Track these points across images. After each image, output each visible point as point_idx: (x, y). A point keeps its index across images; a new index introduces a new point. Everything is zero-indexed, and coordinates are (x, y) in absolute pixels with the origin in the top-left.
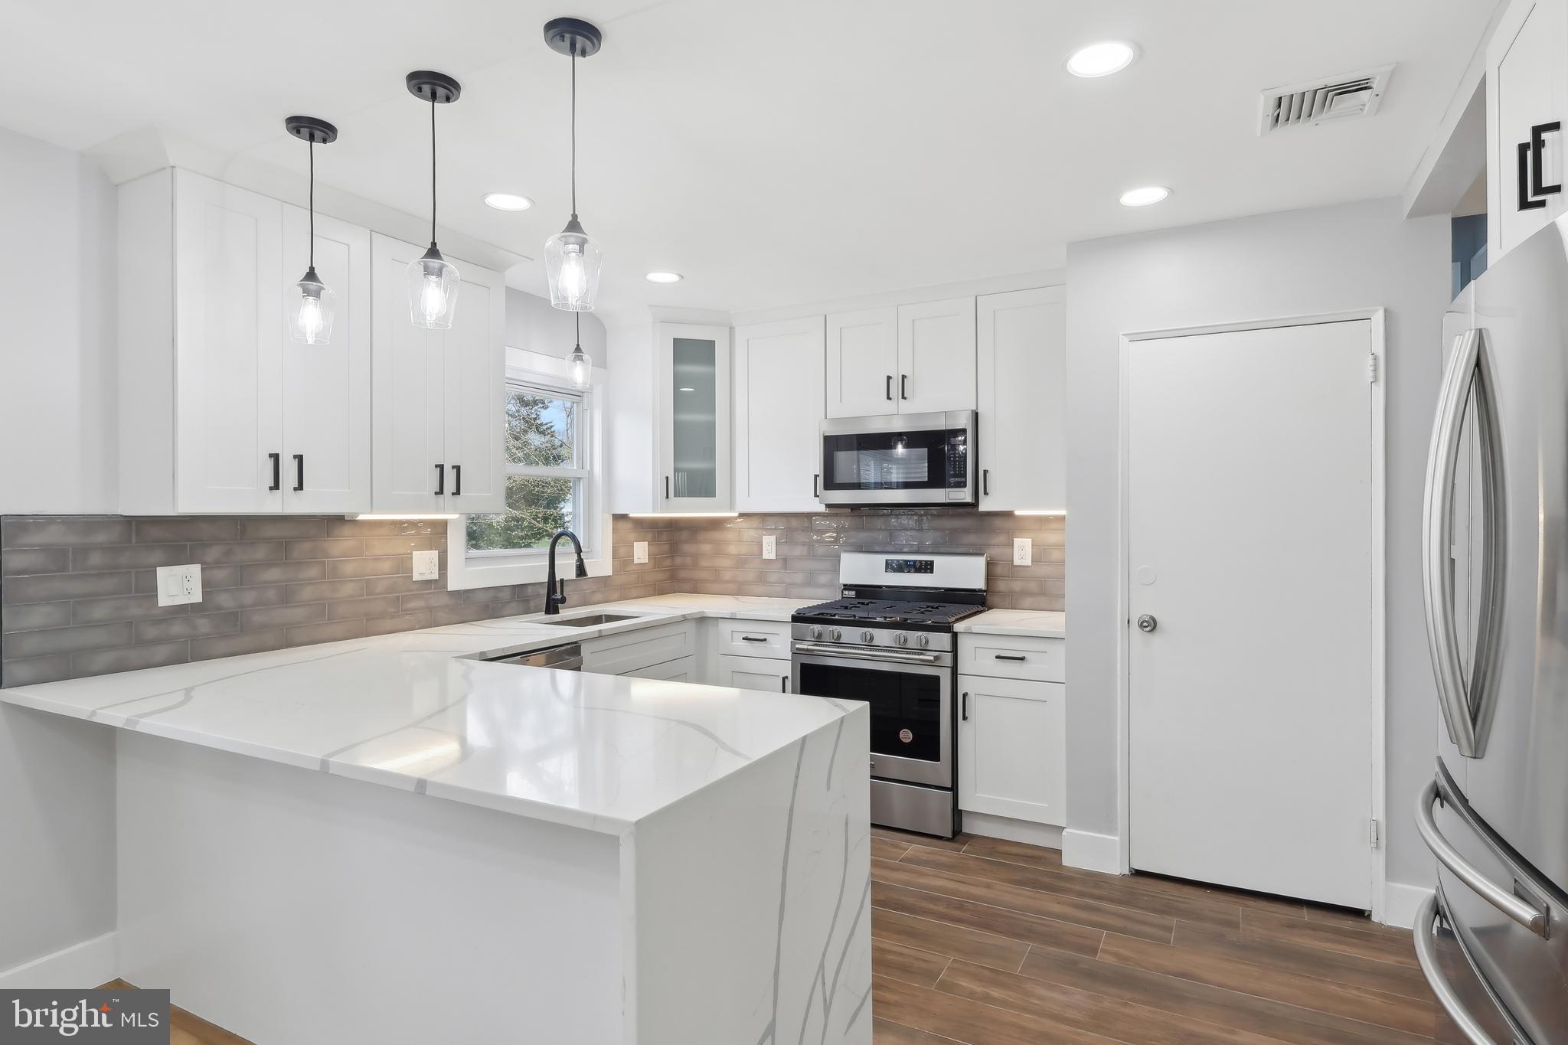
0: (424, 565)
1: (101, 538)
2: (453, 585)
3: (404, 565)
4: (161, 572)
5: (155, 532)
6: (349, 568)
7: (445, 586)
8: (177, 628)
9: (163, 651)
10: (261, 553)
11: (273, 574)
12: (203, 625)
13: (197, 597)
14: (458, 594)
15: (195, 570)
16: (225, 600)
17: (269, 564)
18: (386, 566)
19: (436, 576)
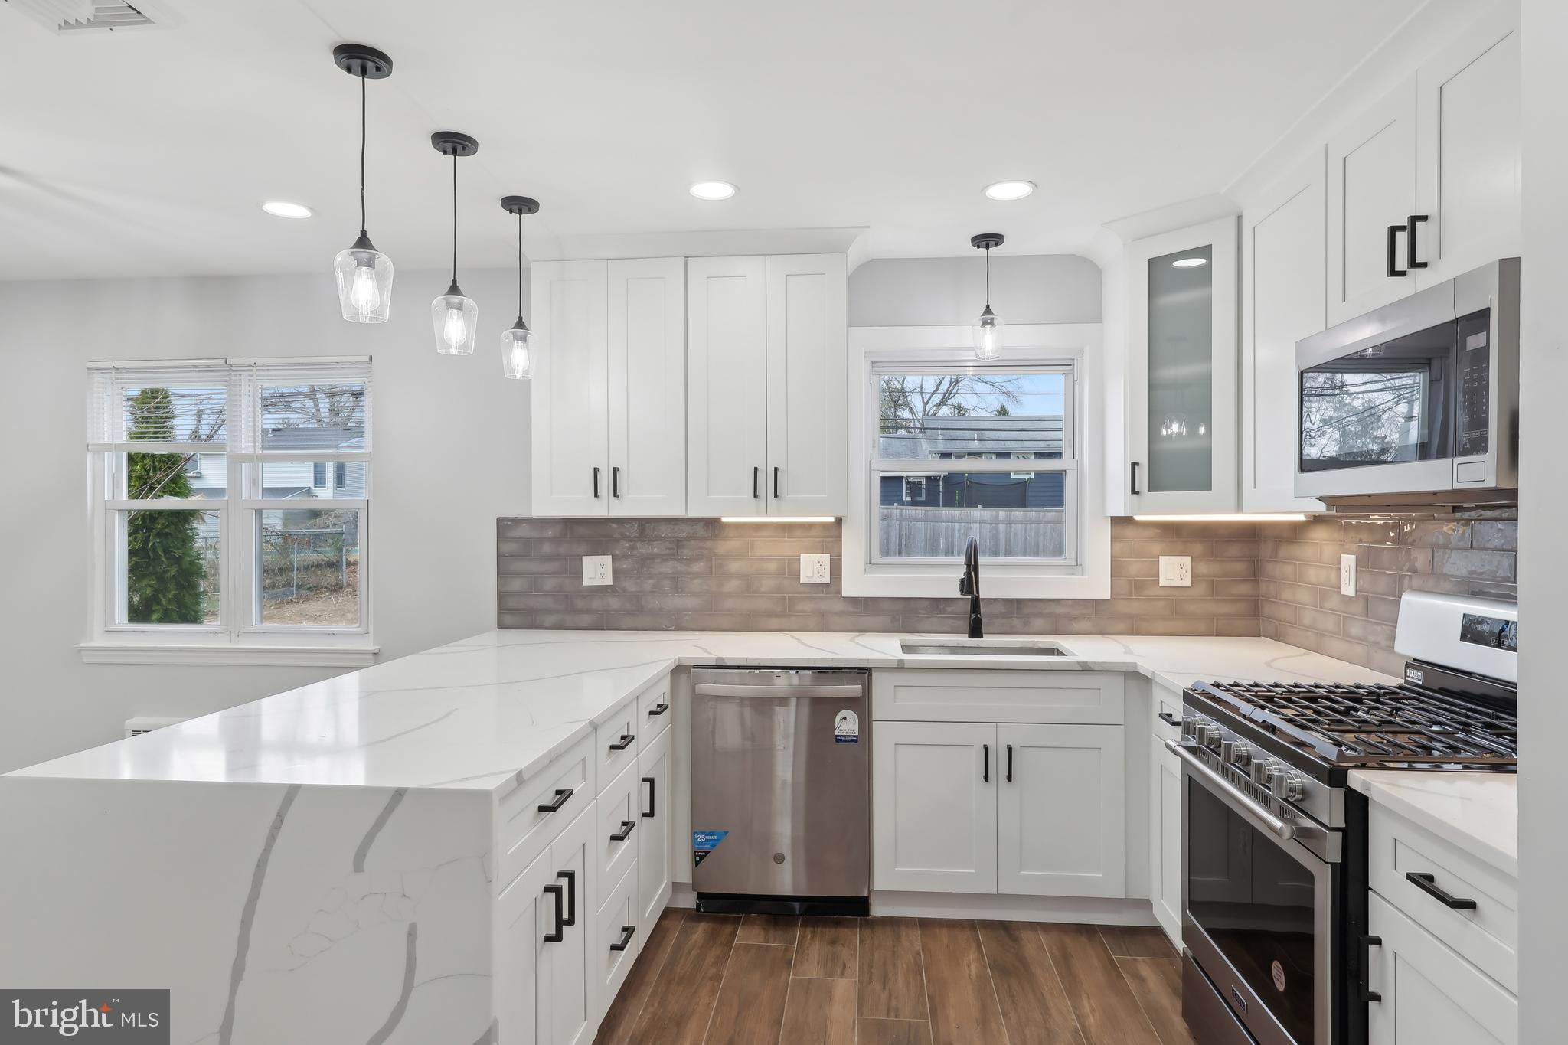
0: (813, 567)
1: (549, 533)
2: (848, 591)
3: (791, 568)
4: (586, 560)
5: (581, 530)
6: (734, 566)
7: (839, 592)
8: (596, 603)
9: (587, 619)
10: (656, 549)
11: (668, 567)
12: (614, 603)
13: (608, 581)
14: (854, 601)
15: (608, 560)
16: (630, 586)
17: (665, 558)
18: (772, 567)
19: (826, 580)
